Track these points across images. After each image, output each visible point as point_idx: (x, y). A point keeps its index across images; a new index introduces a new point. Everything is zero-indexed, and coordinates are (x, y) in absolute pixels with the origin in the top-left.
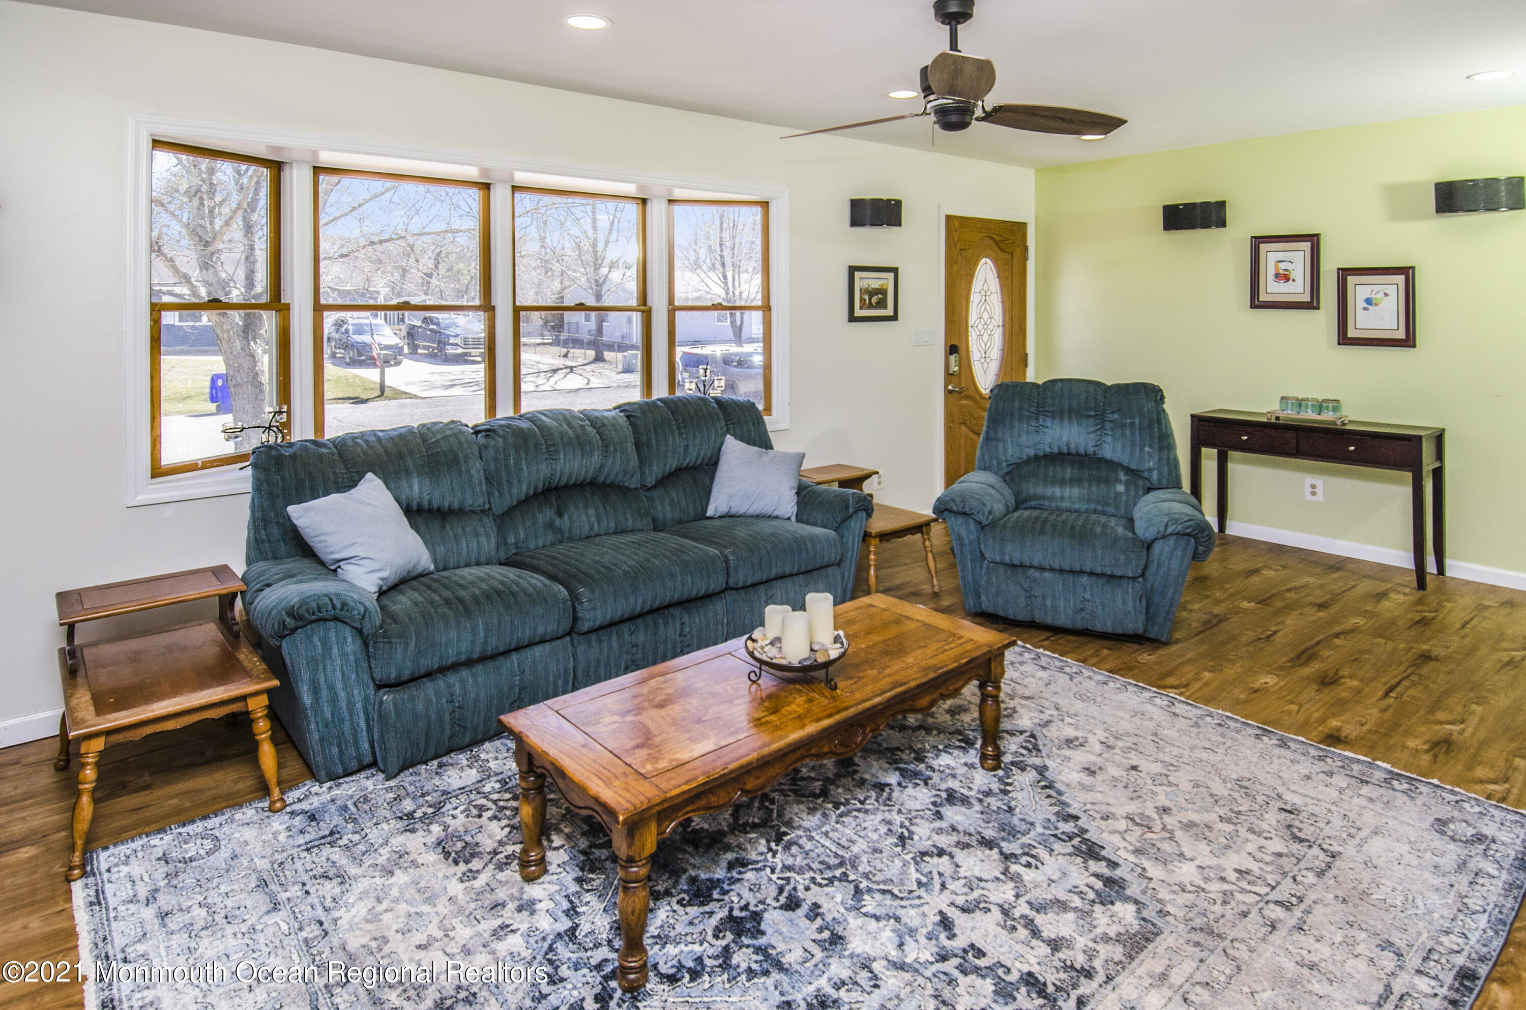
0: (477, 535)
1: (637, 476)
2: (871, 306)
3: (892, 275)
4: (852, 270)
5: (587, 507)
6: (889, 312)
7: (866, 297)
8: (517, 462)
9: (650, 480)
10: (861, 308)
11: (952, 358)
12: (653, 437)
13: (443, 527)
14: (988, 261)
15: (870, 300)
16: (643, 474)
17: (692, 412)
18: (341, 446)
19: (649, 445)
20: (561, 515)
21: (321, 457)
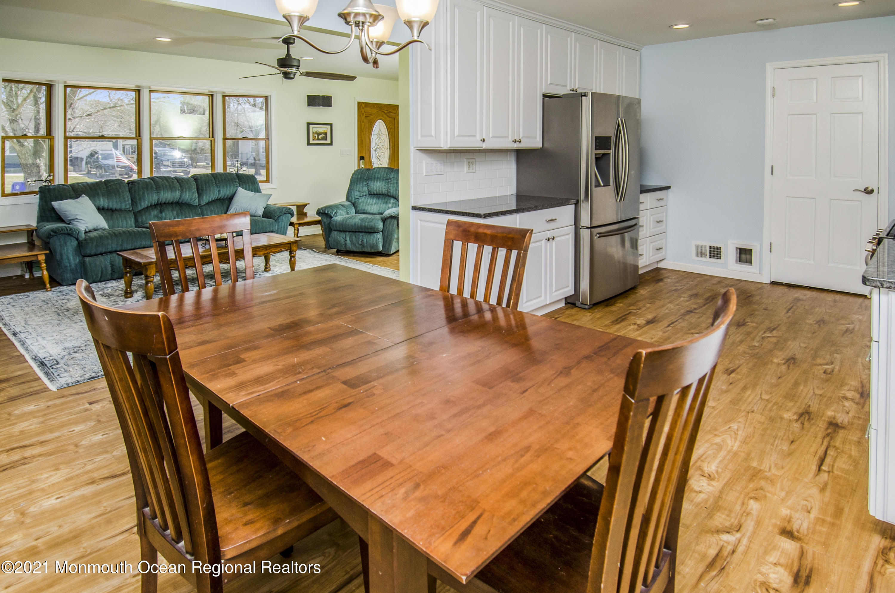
0: (126, 218)
1: (197, 201)
2: (318, 139)
3: (329, 126)
4: (309, 124)
5: (172, 211)
6: (329, 141)
7: (316, 136)
8: (143, 193)
9: (203, 203)
10: (313, 140)
11: (361, 161)
12: (204, 187)
13: (112, 215)
14: (381, 121)
15: (318, 136)
16: (199, 200)
17: (223, 178)
18: (72, 186)
19: (202, 190)
20: (161, 213)
21: (65, 189)
